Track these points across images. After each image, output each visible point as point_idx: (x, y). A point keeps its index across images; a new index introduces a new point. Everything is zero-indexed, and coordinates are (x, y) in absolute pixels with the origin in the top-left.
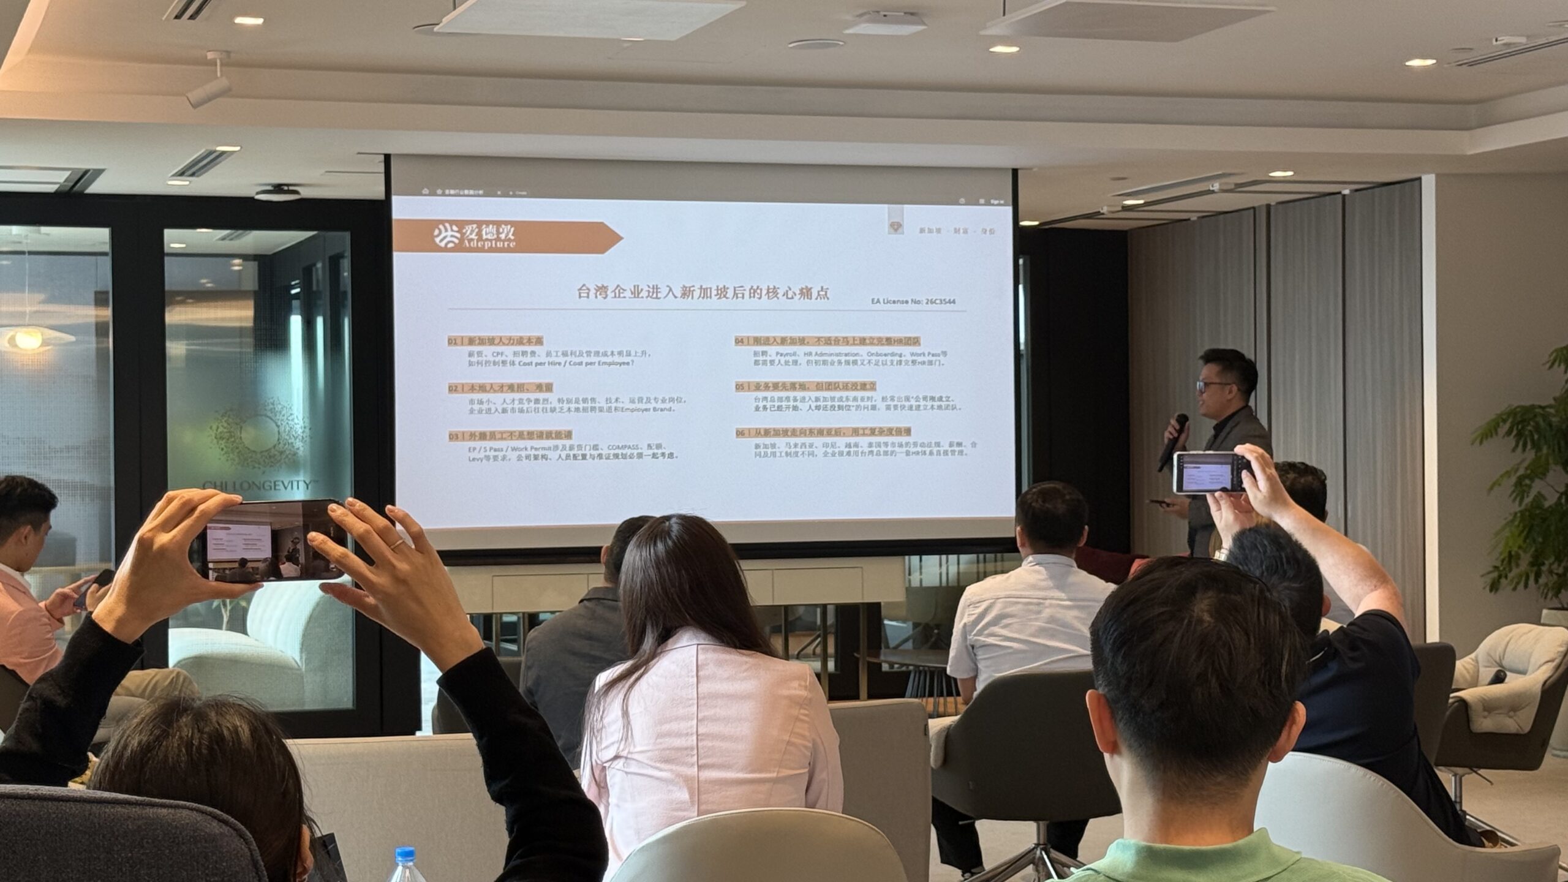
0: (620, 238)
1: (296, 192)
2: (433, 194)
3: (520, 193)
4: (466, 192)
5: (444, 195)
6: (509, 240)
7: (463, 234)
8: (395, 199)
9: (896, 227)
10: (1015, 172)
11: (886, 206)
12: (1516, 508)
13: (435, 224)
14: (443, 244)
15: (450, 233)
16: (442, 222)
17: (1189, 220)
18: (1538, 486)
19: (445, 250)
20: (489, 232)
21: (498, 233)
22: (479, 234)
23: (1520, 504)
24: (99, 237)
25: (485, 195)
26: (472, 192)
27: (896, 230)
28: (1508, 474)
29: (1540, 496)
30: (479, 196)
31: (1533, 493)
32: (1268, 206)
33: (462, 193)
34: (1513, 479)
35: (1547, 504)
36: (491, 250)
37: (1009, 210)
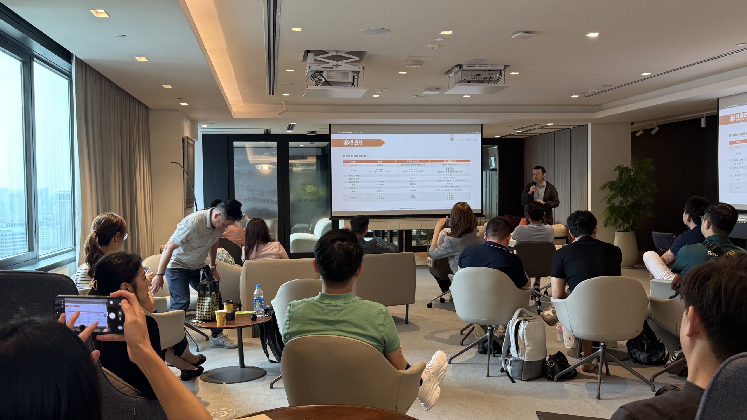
0: (385, 143)
1: (316, 133)
2: (340, 133)
3: (362, 133)
4: (348, 133)
5: (343, 133)
6: (361, 143)
7: (350, 142)
8: (332, 134)
9: (452, 139)
10: (482, 125)
11: (449, 134)
12: (608, 206)
13: (344, 140)
14: (345, 144)
15: (347, 142)
16: (346, 140)
17: (537, 135)
18: (614, 201)
19: (346, 146)
20: (356, 142)
21: (358, 142)
22: (354, 142)
23: (609, 205)
24: (274, 144)
25: (353, 133)
27: (452, 140)
28: (606, 198)
29: (614, 203)
30: (351, 133)
31: (613, 202)
32: (554, 132)
34: (607, 199)
35: (616, 205)
36: (357, 146)
37: (480, 134)
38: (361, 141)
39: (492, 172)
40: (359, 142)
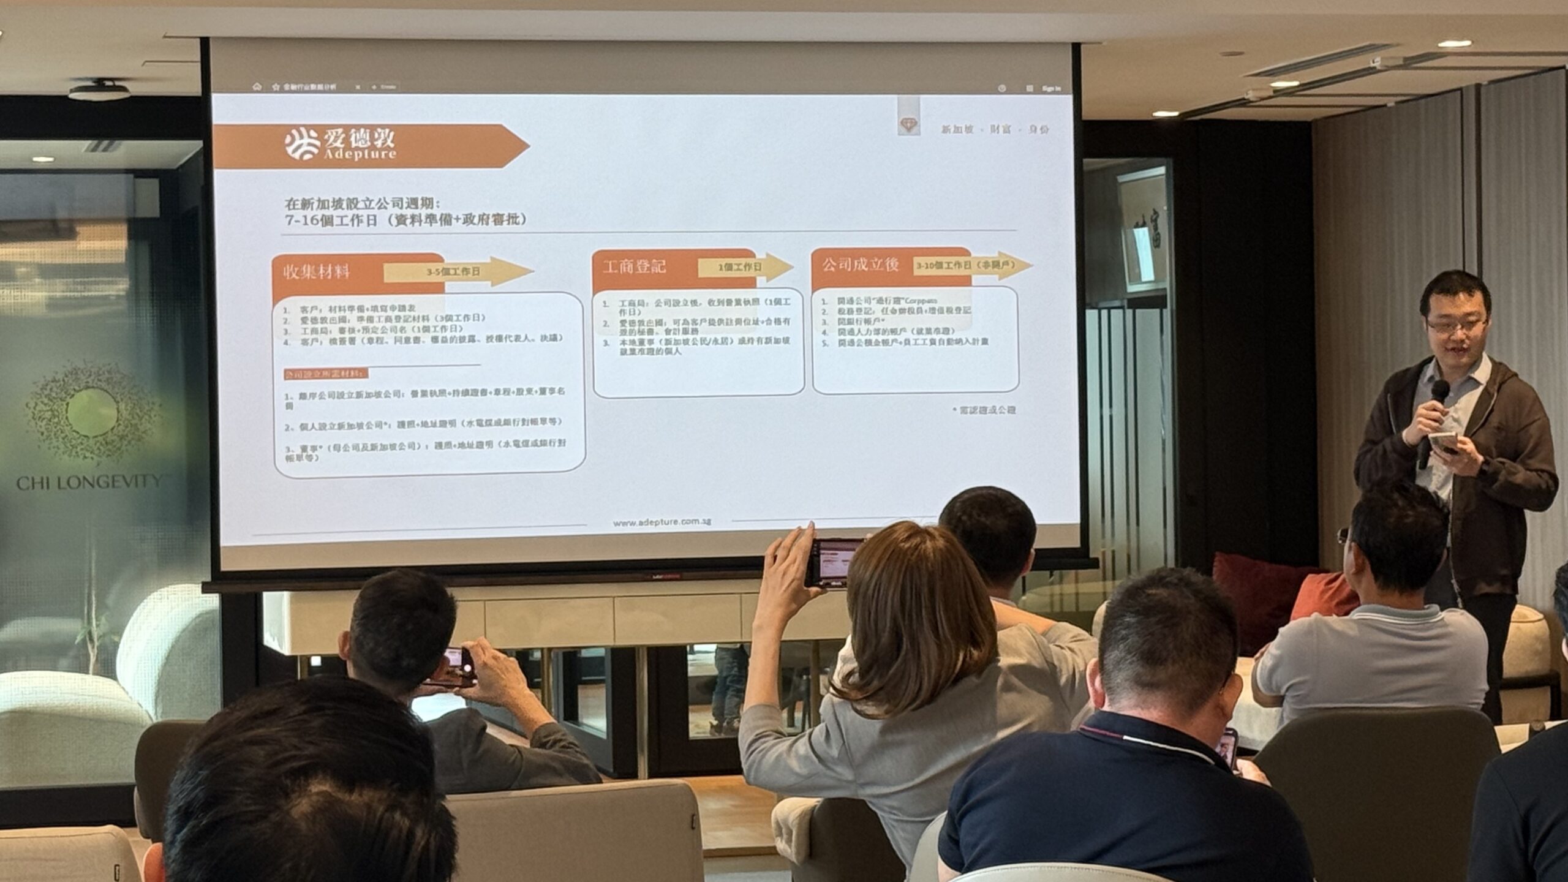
0: (526, 146)
1: (123, 89)
3: (386, 87)
4: (313, 87)
5: (282, 91)
6: (388, 148)
7: (324, 142)
8: (216, 99)
9: (909, 125)
10: (1076, 47)
11: (895, 96)
13: (287, 129)
14: (297, 156)
15: (306, 140)
16: (297, 127)
17: (1385, 106)
19: (301, 163)
20: (360, 139)
21: (373, 139)
22: (347, 141)
25: (339, 91)
26: (320, 87)
27: (909, 129)
30: (330, 92)
32: (1478, 86)
33: (306, 88)
36: (364, 163)
37: (1069, 99)
39: (1138, 311)
40: (379, 144)
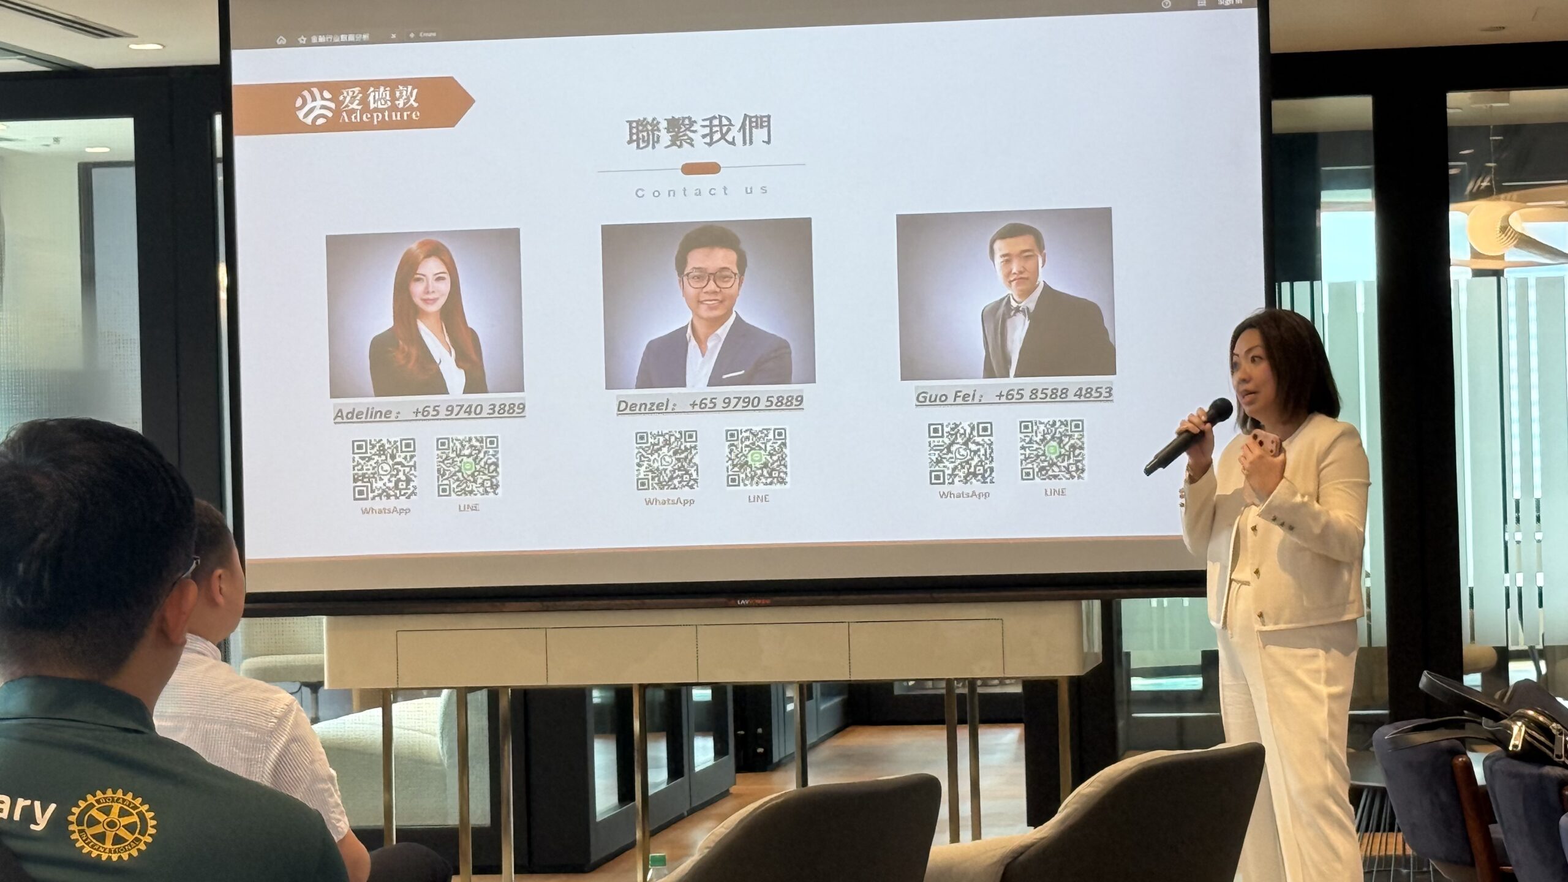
3: (426, 35)
4: (343, 37)
6: (411, 109)
7: (339, 104)
8: (234, 56)
13: (296, 89)
14: (309, 121)
15: (320, 102)
16: (308, 86)
19: (314, 128)
20: (378, 99)
21: (394, 98)
25: (371, 41)
26: (351, 38)
30: (362, 42)
33: (337, 40)
36: (384, 125)
38: (408, 96)
40: (400, 103)
